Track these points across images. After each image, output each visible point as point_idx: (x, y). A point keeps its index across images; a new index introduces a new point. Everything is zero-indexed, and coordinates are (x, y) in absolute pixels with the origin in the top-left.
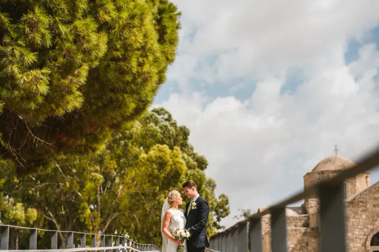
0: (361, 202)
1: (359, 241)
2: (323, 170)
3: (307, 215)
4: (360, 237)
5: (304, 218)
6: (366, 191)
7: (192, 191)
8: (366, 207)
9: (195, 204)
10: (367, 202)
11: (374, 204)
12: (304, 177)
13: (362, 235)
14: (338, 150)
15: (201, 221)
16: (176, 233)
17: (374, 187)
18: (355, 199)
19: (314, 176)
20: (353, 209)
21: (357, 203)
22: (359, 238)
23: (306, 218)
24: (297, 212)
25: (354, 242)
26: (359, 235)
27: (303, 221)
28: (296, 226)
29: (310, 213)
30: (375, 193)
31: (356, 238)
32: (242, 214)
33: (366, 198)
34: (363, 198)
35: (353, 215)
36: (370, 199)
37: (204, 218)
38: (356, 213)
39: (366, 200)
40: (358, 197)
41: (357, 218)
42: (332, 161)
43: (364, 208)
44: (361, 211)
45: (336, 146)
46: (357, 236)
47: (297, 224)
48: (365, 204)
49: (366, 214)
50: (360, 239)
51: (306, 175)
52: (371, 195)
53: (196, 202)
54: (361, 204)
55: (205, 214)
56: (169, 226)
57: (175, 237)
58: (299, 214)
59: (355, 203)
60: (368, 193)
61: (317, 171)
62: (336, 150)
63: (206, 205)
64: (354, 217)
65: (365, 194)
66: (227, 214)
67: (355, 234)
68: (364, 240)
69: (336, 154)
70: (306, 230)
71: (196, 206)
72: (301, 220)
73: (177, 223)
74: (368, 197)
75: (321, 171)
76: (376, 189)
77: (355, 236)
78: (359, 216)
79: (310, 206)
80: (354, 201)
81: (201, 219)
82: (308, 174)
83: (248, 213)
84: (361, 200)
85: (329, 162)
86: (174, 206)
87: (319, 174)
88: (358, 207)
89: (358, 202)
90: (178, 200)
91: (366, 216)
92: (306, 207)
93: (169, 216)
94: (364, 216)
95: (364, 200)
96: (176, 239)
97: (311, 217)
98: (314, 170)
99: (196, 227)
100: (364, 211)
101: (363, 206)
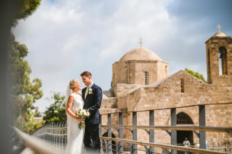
0: (165, 87)
1: (162, 120)
2: (129, 59)
3: (115, 98)
4: (164, 117)
5: (113, 100)
6: (169, 78)
7: (88, 79)
8: (169, 92)
9: (91, 90)
10: (170, 88)
11: (176, 89)
12: (113, 65)
13: (165, 115)
14: (142, 43)
15: (97, 103)
16: (79, 112)
17: (176, 75)
18: (160, 85)
19: (122, 65)
20: (158, 93)
21: (161, 88)
22: (162, 118)
23: (115, 101)
24: (107, 95)
25: (158, 121)
26: (162, 115)
27: (112, 103)
28: (106, 107)
29: (118, 96)
30: (177, 80)
31: (160, 118)
32: (53, 96)
33: (169, 85)
34: (167, 85)
35: (158, 98)
36: (173, 85)
37: (99, 101)
38: (160, 97)
39: (169, 86)
40: (163, 84)
41: (161, 102)
42: (138, 52)
43: (167, 93)
44: (165, 95)
45: (141, 39)
46: (161, 116)
47: (106, 106)
48: (168, 90)
49: (169, 98)
50: (164, 119)
51: (115, 64)
52: (174, 82)
53: (92, 88)
54: (165, 89)
55: (99, 98)
56: (72, 108)
57: (79, 116)
58: (109, 97)
59: (160, 89)
60: (171, 80)
61: (124, 60)
62: (141, 43)
63: (100, 90)
64: (159, 100)
65: (169, 81)
66: (41, 97)
67: (159, 115)
68: (167, 120)
69: (141, 46)
70: (116, 110)
71: (92, 91)
72: (110, 102)
73: (78, 105)
74: (171, 84)
75: (128, 61)
76: (178, 77)
77: (159, 116)
78: (163, 100)
79: (118, 90)
80: (159, 87)
81: (97, 102)
82: (117, 63)
83: (58, 95)
84: (165, 86)
85: (134, 53)
86: (75, 91)
87: (126, 63)
88: (163, 92)
89: (163, 87)
90: (78, 86)
91: (169, 100)
92: (115, 91)
93: (72, 99)
94: (167, 100)
95: (167, 86)
96: (79, 118)
97: (119, 99)
98: (122, 59)
99: (93, 108)
100: (168, 95)
101: (167, 91)
